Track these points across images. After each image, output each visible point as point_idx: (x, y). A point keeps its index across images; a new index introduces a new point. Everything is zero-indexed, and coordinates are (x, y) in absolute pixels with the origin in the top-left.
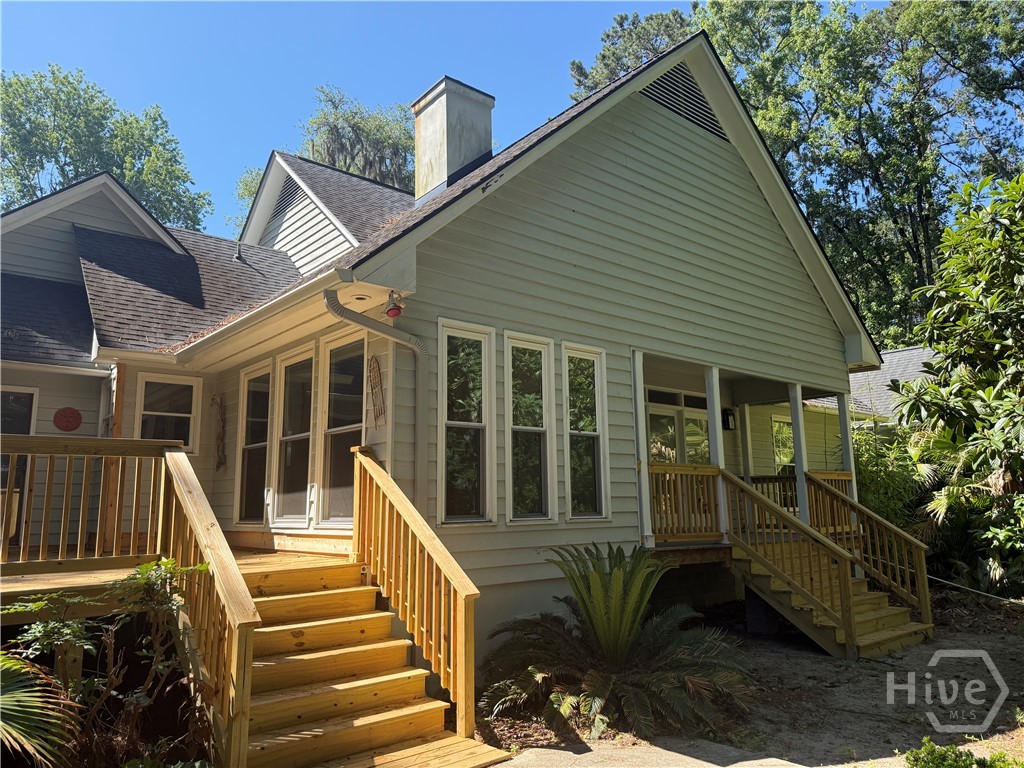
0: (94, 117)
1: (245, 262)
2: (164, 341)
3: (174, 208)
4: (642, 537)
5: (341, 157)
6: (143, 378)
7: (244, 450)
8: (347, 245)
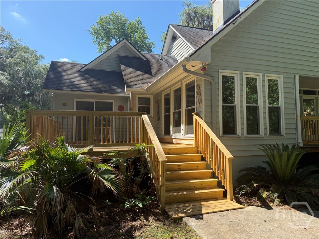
0: (123, 24)
1: (162, 60)
2: (142, 86)
3: (145, 47)
4: (298, 142)
5: (191, 23)
6: (138, 96)
7: (164, 115)
8: (192, 51)
